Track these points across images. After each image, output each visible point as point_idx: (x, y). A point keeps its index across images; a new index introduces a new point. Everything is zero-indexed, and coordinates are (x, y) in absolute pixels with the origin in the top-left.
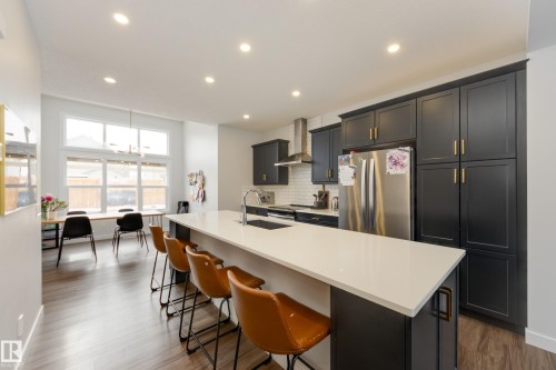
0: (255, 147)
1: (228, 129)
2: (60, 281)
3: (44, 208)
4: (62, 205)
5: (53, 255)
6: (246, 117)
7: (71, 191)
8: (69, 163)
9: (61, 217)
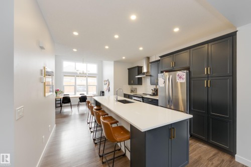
0: (129, 69)
1: (117, 63)
2: (61, 117)
3: (56, 93)
4: (62, 92)
5: (59, 109)
6: (124, 58)
7: (65, 87)
8: (65, 77)
9: (62, 96)
